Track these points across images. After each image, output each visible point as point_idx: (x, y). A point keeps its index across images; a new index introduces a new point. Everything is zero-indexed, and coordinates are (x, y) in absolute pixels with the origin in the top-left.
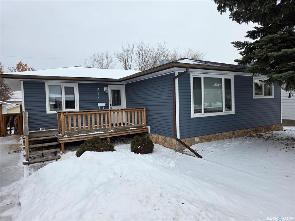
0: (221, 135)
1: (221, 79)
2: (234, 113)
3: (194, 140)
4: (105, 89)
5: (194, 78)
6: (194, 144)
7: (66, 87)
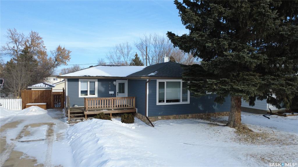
0: (178, 116)
1: (180, 82)
2: (189, 103)
3: (158, 118)
4: (114, 83)
5: (159, 82)
6: (157, 120)
7: (90, 82)
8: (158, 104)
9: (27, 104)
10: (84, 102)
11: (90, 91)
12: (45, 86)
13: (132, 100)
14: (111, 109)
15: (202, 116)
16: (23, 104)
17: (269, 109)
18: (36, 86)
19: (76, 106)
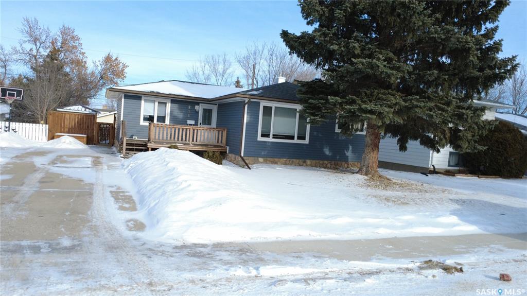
1: (296, 109)
2: (308, 143)
3: (258, 160)
4: (197, 107)
5: (264, 106)
6: (257, 163)
7: (159, 103)
8: (260, 138)
9: (57, 134)
10: (148, 131)
11: (158, 117)
12: (85, 110)
13: (222, 133)
14: (189, 144)
15: (327, 164)
16: (50, 133)
17: (433, 166)
18: (70, 109)
19: (135, 138)
